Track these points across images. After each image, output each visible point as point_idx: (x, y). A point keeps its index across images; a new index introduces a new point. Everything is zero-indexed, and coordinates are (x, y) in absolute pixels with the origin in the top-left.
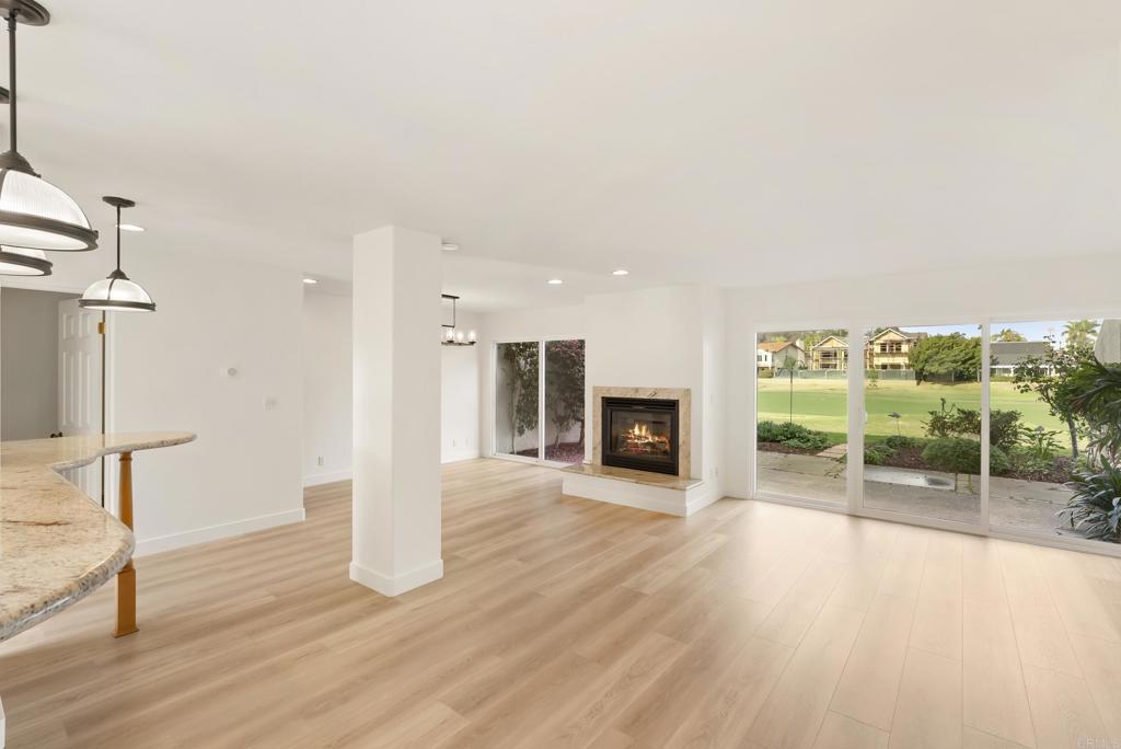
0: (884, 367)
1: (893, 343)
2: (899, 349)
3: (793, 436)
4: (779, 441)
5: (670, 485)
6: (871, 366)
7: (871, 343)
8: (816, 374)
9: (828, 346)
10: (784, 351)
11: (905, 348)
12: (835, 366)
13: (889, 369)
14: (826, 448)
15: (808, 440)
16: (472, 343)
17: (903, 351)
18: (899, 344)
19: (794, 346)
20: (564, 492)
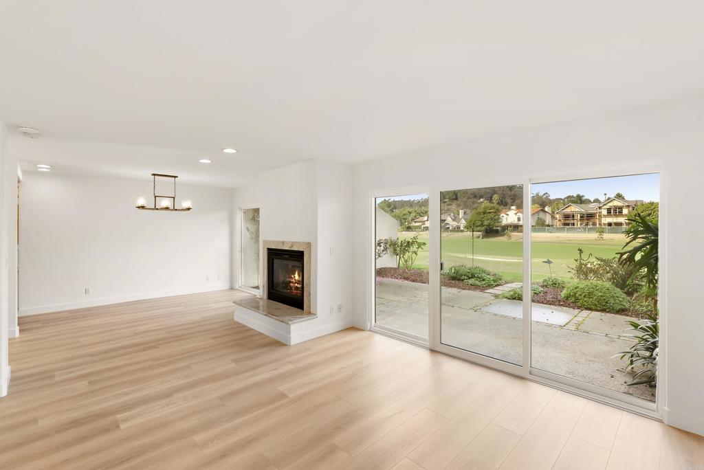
0: (610, 224)
1: (616, 208)
2: (621, 212)
3: (473, 276)
4: (463, 280)
5: (282, 319)
6: (600, 224)
7: (600, 208)
8: (559, 230)
9: (568, 211)
10: (536, 214)
11: (625, 211)
12: (573, 224)
13: (613, 226)
14: (497, 285)
15: (484, 280)
16: (189, 209)
17: (624, 213)
18: (621, 208)
19: (543, 211)
20: (235, 319)
